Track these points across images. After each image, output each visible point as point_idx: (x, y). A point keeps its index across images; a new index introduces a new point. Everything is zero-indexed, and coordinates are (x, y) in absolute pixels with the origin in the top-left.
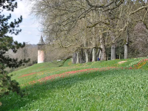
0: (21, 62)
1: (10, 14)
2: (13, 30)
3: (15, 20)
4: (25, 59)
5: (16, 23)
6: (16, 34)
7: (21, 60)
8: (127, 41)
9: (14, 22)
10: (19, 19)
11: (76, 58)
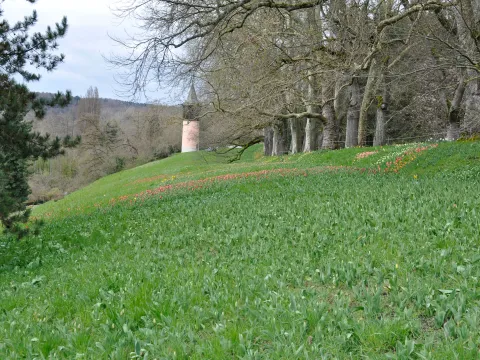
0: (56, 145)
1: (35, 13)
2: (44, 57)
3: (49, 28)
4: (68, 138)
5: (51, 36)
6: (49, 69)
7: (58, 140)
8: (384, 101)
9: (44, 34)
10: (57, 25)
11: (272, 141)
